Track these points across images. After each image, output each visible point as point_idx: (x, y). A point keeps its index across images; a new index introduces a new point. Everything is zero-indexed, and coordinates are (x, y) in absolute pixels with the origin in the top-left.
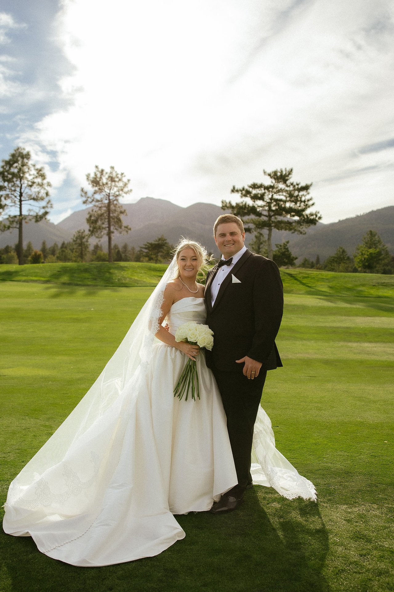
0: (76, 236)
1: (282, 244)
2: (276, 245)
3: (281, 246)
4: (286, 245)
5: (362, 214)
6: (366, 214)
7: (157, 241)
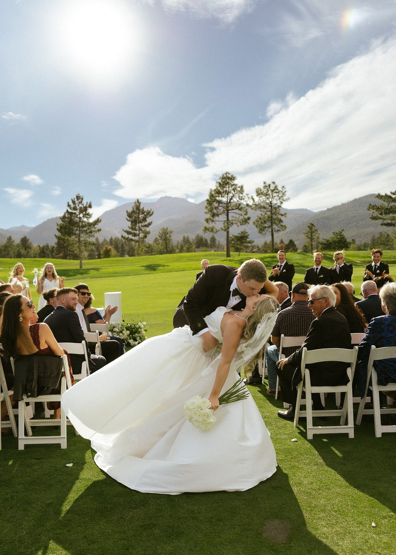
0: (161, 232)
1: (338, 232)
2: (333, 233)
3: (337, 234)
4: (341, 233)
5: (346, 202)
6: (350, 202)
7: (240, 234)
